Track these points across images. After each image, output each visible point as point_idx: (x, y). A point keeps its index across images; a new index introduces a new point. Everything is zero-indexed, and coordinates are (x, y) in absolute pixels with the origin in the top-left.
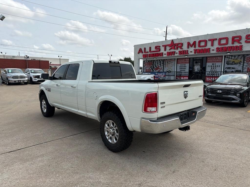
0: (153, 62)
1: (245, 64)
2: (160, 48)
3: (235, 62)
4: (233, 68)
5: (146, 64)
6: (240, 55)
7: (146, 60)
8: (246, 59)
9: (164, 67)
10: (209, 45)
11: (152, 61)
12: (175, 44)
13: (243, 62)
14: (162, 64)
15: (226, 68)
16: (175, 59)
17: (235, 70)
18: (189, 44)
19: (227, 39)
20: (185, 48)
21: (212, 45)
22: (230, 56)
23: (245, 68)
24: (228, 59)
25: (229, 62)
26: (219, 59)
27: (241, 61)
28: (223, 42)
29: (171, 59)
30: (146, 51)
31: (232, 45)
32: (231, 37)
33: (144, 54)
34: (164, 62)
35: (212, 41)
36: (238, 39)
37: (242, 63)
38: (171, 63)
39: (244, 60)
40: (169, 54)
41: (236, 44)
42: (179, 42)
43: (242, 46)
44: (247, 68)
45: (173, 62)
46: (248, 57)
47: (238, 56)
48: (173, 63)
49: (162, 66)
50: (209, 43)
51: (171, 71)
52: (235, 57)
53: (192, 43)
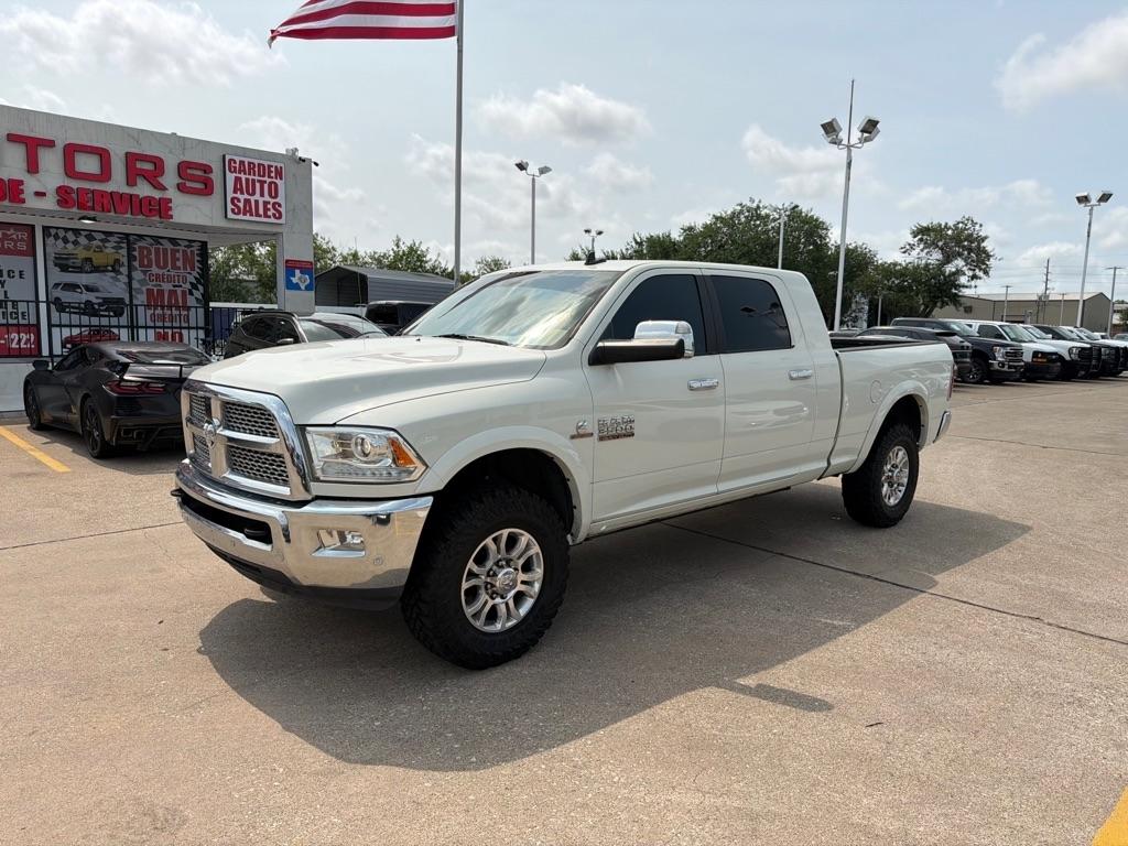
1: (137, 275)
3: (95, 262)
4: (89, 289)
8: (136, 253)
10: (13, 165)
13: (126, 264)
15: (57, 285)
17: (97, 298)
21: (33, 167)
22: (70, 233)
23: (139, 291)
24: (60, 242)
25: (67, 259)
26: (14, 236)
27: (117, 261)
31: (130, 190)
32: (122, 154)
35: (31, 145)
36: (148, 166)
37: (124, 270)
39: (131, 258)
41: (143, 190)
43: (170, 200)
44: (144, 289)
46: (144, 247)
47: (103, 237)
52: (90, 237)
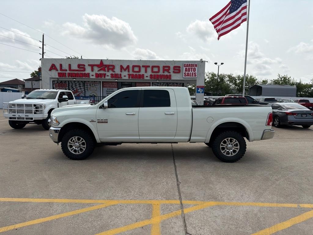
0: (69, 83)
2: (85, 67)
5: (58, 85)
6: (164, 83)
7: (58, 79)
9: (86, 90)
10: (143, 71)
11: (67, 82)
12: (106, 65)
14: (83, 86)
16: (100, 82)
18: (122, 67)
19: (158, 67)
20: (117, 70)
21: (146, 71)
28: (156, 70)
29: (95, 82)
30: (63, 69)
31: (163, 74)
32: (162, 66)
33: (59, 72)
34: (86, 85)
35: (146, 67)
36: (167, 68)
38: (95, 86)
40: (97, 75)
41: (166, 73)
42: (110, 63)
43: (171, 75)
45: (98, 84)
48: (98, 86)
49: (83, 90)
50: (143, 70)
51: (96, 95)
53: (125, 67)
